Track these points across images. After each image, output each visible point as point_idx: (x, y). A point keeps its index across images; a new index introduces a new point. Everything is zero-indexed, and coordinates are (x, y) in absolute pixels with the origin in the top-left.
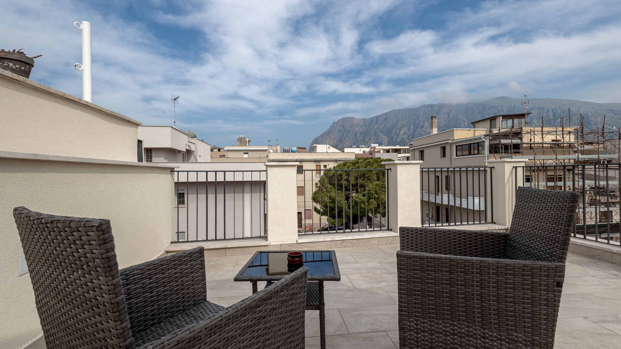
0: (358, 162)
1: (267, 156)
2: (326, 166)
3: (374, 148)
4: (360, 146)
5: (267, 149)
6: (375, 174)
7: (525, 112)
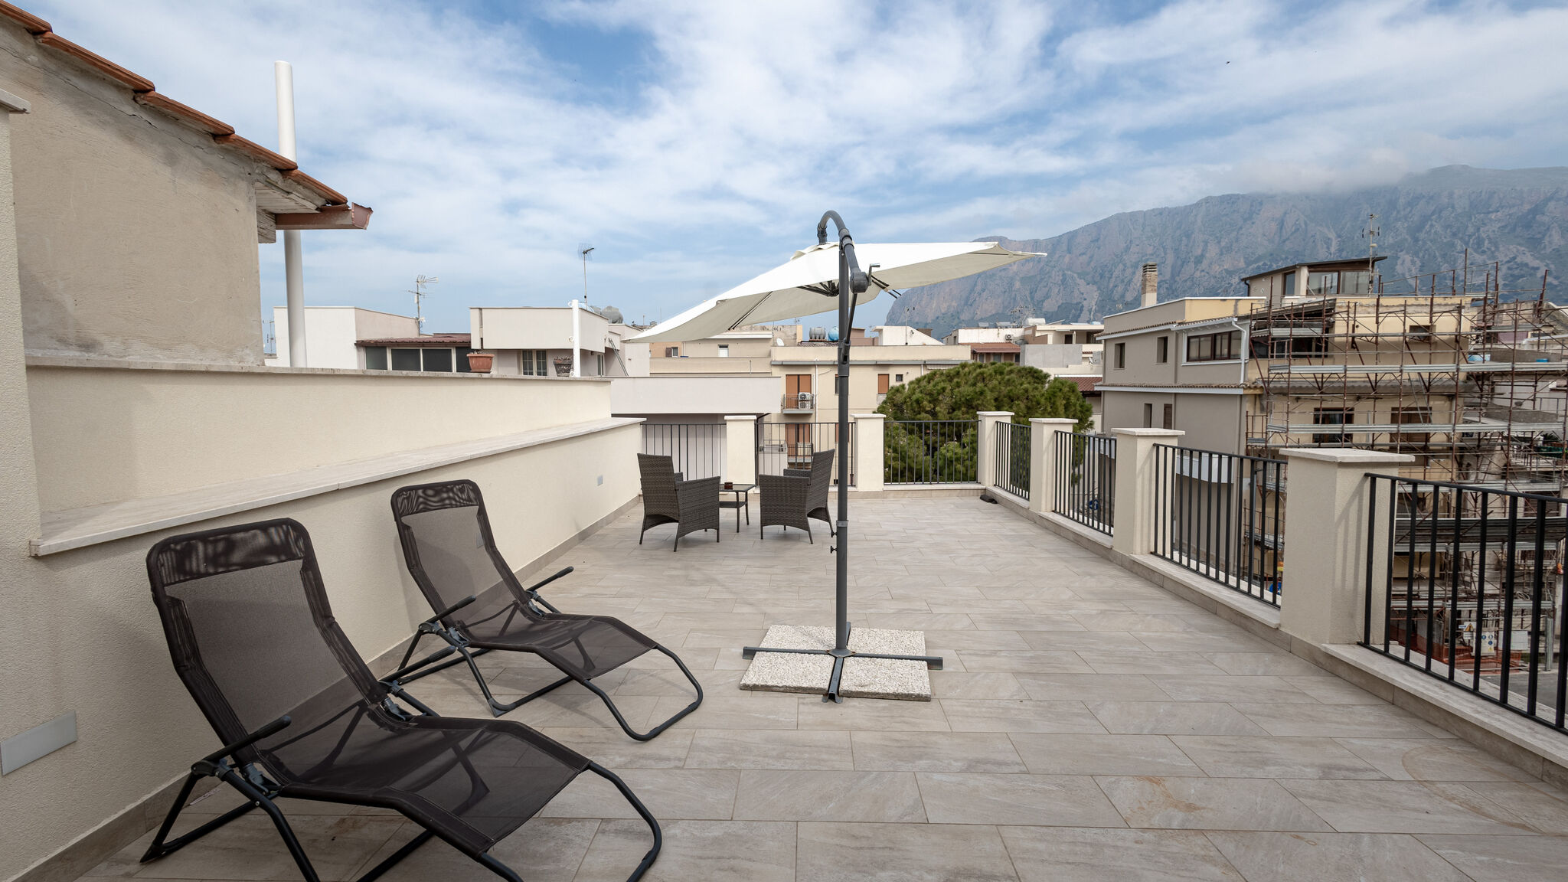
0: (958, 373)
1: (770, 355)
2: (902, 375)
3: (1034, 327)
4: (999, 324)
5: (770, 336)
6: (993, 401)
7: (1369, 255)
